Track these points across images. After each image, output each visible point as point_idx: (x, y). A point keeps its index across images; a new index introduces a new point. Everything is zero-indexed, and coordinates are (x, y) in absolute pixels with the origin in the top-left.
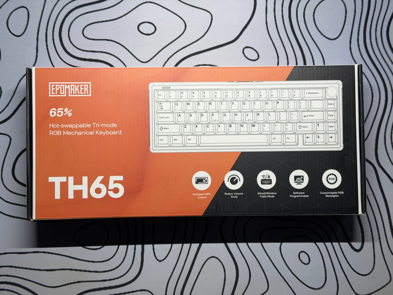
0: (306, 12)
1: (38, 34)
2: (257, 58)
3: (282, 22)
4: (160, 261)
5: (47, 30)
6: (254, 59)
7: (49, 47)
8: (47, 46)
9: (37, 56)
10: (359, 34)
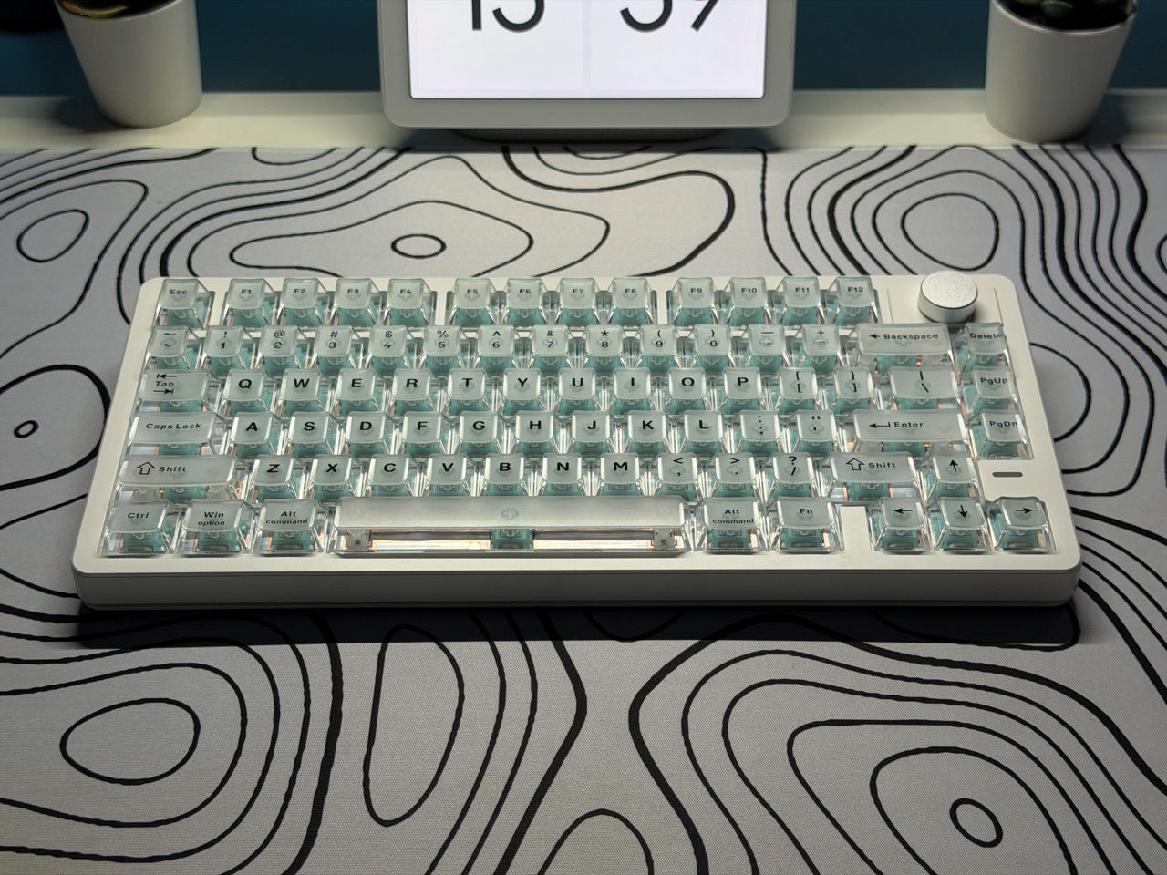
3: (812, 237)
4: (386, 824)
7: (123, 282)
8: (119, 279)
9: (82, 298)
10: (1044, 260)
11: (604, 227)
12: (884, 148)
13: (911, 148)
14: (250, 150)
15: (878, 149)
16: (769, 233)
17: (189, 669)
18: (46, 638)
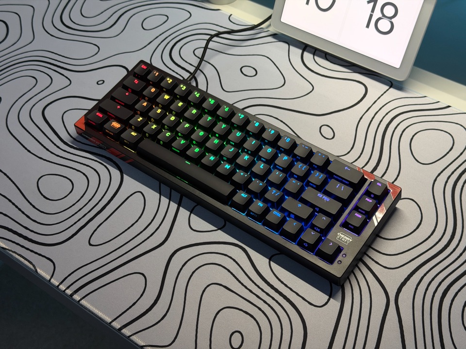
0: (407, 129)
1: (160, 35)
2: (331, 137)
3: (378, 125)
4: (90, 245)
5: (170, 36)
6: (327, 137)
7: (160, 46)
8: (159, 44)
9: (145, 47)
10: (453, 173)
11: (311, 90)
12: (439, 102)
13: (449, 106)
14: (229, 15)
15: (435, 102)
16: (363, 117)
17: (82, 174)
18: (58, 147)
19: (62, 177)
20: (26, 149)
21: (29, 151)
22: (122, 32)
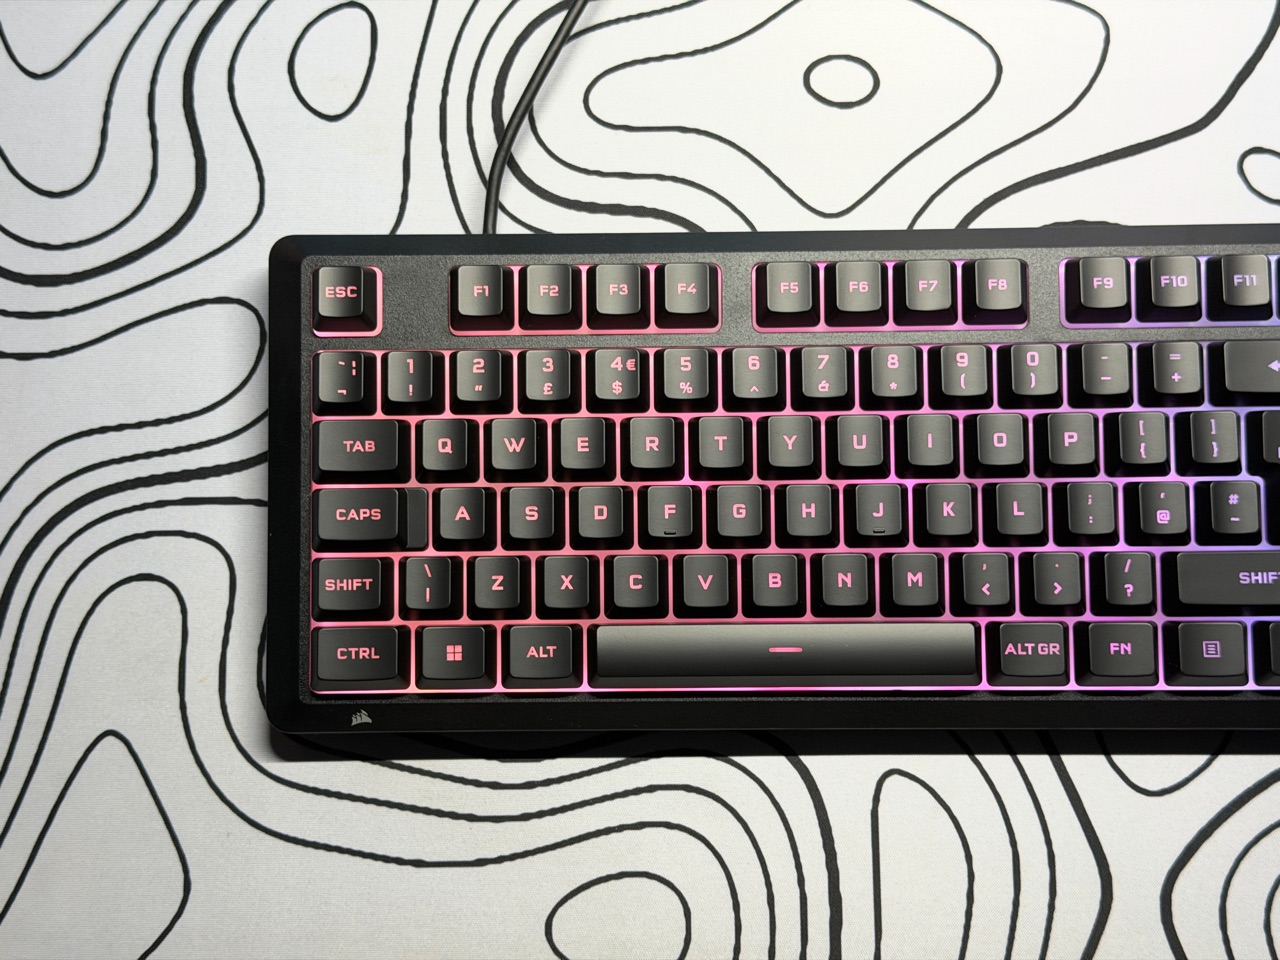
1: (410, 108)
5: (445, 92)
8: (445, 154)
9: (405, 196)
17: (662, 830)
18: (495, 785)
19: (613, 882)
20: (399, 861)
21: (419, 863)
22: (261, 179)
